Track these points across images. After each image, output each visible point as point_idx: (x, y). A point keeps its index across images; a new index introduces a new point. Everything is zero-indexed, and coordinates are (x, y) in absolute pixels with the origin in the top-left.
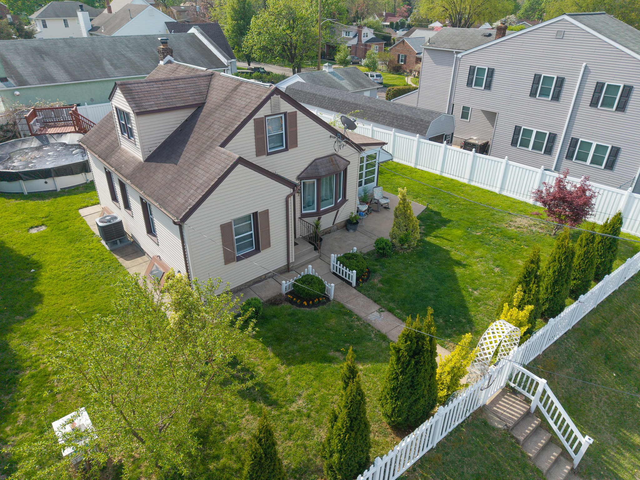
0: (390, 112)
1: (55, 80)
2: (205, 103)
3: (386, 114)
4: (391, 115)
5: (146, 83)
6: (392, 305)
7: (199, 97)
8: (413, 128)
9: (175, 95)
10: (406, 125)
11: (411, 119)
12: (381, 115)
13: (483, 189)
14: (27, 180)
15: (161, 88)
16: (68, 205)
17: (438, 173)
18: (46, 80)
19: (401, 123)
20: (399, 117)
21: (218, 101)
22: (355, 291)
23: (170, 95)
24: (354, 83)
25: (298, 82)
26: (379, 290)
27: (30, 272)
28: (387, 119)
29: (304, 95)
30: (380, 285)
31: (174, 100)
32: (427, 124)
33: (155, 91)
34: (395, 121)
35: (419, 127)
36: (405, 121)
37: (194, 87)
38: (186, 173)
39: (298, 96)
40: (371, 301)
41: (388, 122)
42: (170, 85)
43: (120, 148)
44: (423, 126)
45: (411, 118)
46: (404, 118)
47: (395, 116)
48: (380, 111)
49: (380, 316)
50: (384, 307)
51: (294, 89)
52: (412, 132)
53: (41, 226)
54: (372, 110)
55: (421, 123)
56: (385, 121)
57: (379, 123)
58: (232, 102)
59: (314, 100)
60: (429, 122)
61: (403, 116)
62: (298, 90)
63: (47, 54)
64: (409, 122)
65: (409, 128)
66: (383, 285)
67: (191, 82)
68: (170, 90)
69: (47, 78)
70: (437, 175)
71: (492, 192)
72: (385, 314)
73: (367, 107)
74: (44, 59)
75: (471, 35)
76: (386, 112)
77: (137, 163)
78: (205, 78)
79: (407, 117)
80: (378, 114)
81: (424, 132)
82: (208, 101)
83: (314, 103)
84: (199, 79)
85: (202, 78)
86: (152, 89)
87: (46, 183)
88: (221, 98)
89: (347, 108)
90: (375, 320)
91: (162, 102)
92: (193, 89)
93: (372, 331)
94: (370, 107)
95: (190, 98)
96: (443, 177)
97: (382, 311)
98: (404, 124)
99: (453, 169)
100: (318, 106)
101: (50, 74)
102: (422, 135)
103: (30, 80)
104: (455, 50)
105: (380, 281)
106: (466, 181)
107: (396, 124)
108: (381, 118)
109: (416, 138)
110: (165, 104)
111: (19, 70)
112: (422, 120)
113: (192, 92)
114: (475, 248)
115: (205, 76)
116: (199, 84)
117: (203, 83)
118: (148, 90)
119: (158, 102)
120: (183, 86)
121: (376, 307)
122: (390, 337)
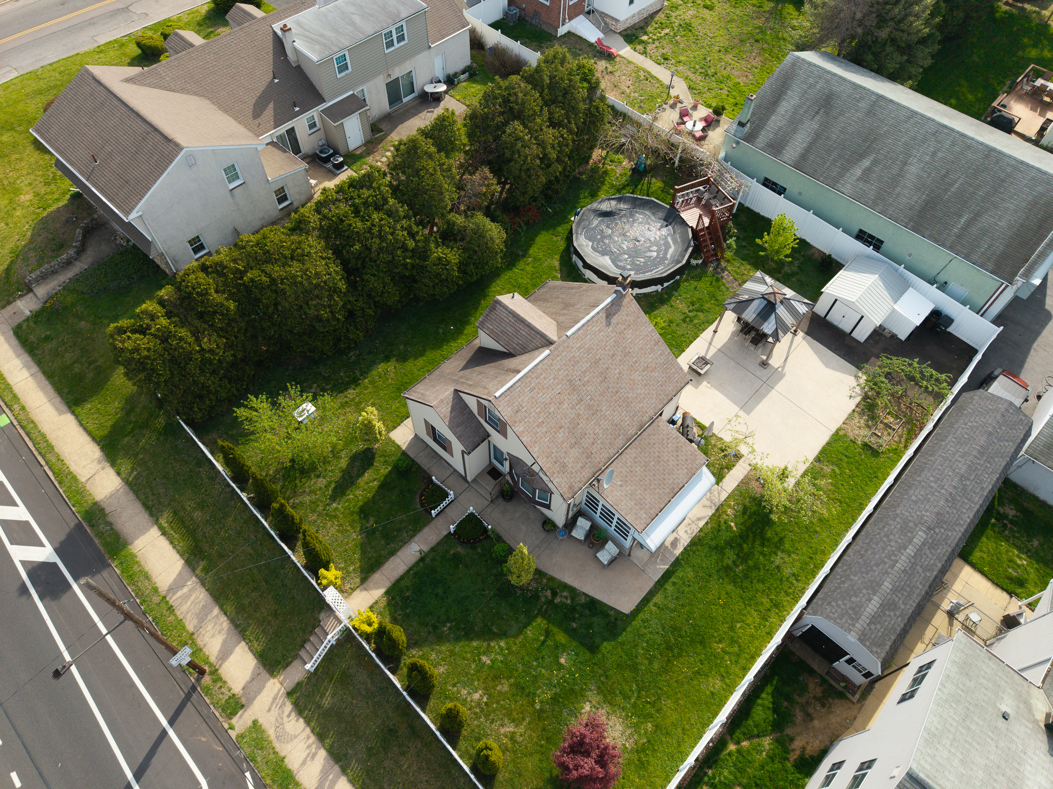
2: (515, 356)
6: (428, 560)
7: (520, 349)
9: (510, 334)
15: (511, 323)
22: (445, 533)
23: (508, 332)
26: (446, 552)
30: (452, 552)
31: (505, 337)
33: (504, 322)
37: (528, 340)
40: (433, 545)
42: (519, 325)
49: (416, 552)
50: (425, 554)
66: (453, 554)
67: (533, 335)
68: (513, 329)
72: (418, 555)
82: (518, 356)
84: (541, 338)
85: (543, 340)
86: (505, 319)
90: (411, 547)
91: (497, 331)
95: (515, 345)
97: (421, 553)
110: (496, 335)
113: (521, 342)
115: (547, 340)
116: (535, 341)
117: (537, 343)
118: (502, 317)
119: (495, 330)
120: (524, 333)
121: (426, 549)
122: (393, 558)
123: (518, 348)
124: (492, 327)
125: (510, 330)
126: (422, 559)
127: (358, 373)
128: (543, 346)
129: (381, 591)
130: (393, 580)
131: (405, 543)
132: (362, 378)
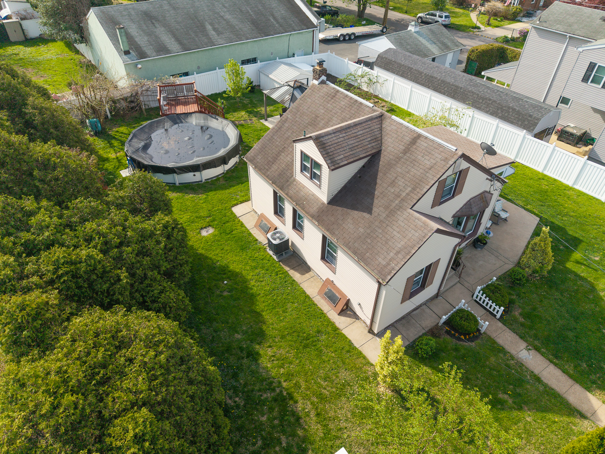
0: (495, 101)
1: (169, 50)
2: (381, 150)
3: (490, 102)
4: (496, 105)
5: (334, 133)
6: (536, 343)
7: (375, 144)
8: (520, 123)
9: (357, 144)
10: (512, 117)
11: (518, 113)
12: (484, 102)
13: (588, 195)
14: (181, 173)
15: (345, 138)
16: (221, 201)
17: (540, 169)
18: (162, 51)
19: (506, 115)
20: (504, 108)
21: (395, 151)
22: (500, 324)
23: (354, 145)
24: (440, 45)
25: (390, 49)
26: (522, 325)
27: (223, 283)
28: (491, 108)
29: (398, 66)
30: (522, 320)
31: (357, 150)
32: (536, 121)
33: (342, 143)
34: (499, 111)
35: (526, 123)
36: (511, 113)
37: (370, 132)
38: (380, 231)
39: (391, 66)
40: (517, 337)
41: (491, 111)
42: (351, 133)
43: (295, 180)
44: (531, 122)
45: (518, 111)
46: (511, 110)
47: (499, 106)
48: (483, 99)
49: (529, 354)
50: (530, 345)
51: (386, 58)
52: (518, 126)
53: (208, 227)
54: (475, 96)
55: (529, 118)
56: (488, 110)
57: (482, 111)
58: (413, 158)
59: (409, 74)
60: (539, 120)
61: (509, 108)
62: (392, 60)
63: (157, 20)
64: (516, 116)
65: (514, 121)
66: (525, 319)
67: (366, 127)
68: (353, 139)
69: (162, 49)
70: (539, 173)
71: (597, 200)
72: (533, 352)
73: (469, 92)
74: (155, 26)
75: (588, 17)
76: (490, 100)
77: (319, 204)
78: (376, 120)
79: (514, 110)
80: (481, 101)
81: (532, 128)
82: (383, 148)
83: (409, 77)
84: (372, 122)
85: (375, 121)
86: (339, 140)
87: (194, 175)
88: (398, 149)
89: (446, 89)
90: (526, 359)
91: (349, 154)
92: (369, 136)
93: (526, 371)
94: (473, 92)
95: (369, 146)
96: (546, 176)
97: (529, 349)
98: (509, 116)
99: (557, 169)
100: (413, 81)
101: (163, 44)
102: (529, 131)
103: (149, 52)
104: (569, 35)
105: (521, 314)
106: (570, 183)
107: (500, 115)
108: (484, 105)
109: (522, 133)
110: (352, 156)
111: (136, 39)
112: (531, 116)
113: (369, 139)
114: (598, 278)
115: (377, 118)
116: (373, 128)
117: (376, 127)
118: (336, 141)
119: (346, 155)
120: (361, 132)
121: (523, 345)
122: (543, 379)
123: (373, 144)
124: (342, 156)
125: (352, 142)
126: (537, 349)
127: (268, 395)
128: (381, 124)
129: (590, 396)
130: (570, 382)
131: (520, 365)
132: (278, 390)
